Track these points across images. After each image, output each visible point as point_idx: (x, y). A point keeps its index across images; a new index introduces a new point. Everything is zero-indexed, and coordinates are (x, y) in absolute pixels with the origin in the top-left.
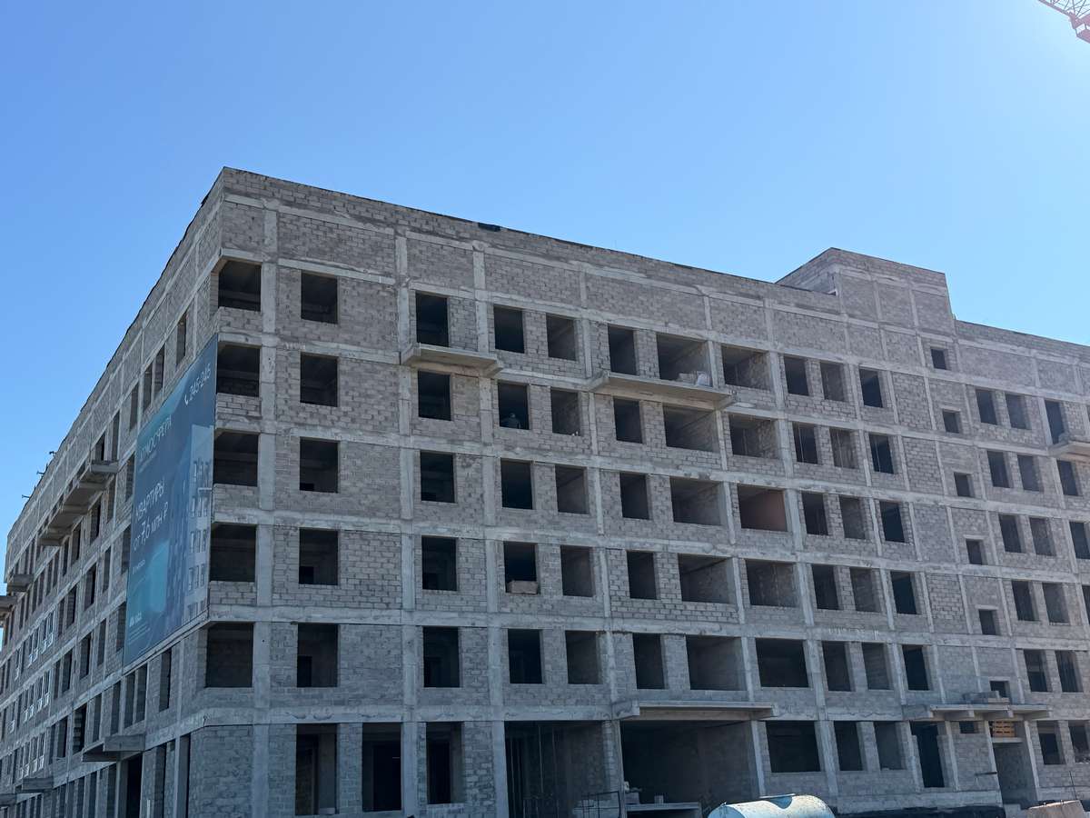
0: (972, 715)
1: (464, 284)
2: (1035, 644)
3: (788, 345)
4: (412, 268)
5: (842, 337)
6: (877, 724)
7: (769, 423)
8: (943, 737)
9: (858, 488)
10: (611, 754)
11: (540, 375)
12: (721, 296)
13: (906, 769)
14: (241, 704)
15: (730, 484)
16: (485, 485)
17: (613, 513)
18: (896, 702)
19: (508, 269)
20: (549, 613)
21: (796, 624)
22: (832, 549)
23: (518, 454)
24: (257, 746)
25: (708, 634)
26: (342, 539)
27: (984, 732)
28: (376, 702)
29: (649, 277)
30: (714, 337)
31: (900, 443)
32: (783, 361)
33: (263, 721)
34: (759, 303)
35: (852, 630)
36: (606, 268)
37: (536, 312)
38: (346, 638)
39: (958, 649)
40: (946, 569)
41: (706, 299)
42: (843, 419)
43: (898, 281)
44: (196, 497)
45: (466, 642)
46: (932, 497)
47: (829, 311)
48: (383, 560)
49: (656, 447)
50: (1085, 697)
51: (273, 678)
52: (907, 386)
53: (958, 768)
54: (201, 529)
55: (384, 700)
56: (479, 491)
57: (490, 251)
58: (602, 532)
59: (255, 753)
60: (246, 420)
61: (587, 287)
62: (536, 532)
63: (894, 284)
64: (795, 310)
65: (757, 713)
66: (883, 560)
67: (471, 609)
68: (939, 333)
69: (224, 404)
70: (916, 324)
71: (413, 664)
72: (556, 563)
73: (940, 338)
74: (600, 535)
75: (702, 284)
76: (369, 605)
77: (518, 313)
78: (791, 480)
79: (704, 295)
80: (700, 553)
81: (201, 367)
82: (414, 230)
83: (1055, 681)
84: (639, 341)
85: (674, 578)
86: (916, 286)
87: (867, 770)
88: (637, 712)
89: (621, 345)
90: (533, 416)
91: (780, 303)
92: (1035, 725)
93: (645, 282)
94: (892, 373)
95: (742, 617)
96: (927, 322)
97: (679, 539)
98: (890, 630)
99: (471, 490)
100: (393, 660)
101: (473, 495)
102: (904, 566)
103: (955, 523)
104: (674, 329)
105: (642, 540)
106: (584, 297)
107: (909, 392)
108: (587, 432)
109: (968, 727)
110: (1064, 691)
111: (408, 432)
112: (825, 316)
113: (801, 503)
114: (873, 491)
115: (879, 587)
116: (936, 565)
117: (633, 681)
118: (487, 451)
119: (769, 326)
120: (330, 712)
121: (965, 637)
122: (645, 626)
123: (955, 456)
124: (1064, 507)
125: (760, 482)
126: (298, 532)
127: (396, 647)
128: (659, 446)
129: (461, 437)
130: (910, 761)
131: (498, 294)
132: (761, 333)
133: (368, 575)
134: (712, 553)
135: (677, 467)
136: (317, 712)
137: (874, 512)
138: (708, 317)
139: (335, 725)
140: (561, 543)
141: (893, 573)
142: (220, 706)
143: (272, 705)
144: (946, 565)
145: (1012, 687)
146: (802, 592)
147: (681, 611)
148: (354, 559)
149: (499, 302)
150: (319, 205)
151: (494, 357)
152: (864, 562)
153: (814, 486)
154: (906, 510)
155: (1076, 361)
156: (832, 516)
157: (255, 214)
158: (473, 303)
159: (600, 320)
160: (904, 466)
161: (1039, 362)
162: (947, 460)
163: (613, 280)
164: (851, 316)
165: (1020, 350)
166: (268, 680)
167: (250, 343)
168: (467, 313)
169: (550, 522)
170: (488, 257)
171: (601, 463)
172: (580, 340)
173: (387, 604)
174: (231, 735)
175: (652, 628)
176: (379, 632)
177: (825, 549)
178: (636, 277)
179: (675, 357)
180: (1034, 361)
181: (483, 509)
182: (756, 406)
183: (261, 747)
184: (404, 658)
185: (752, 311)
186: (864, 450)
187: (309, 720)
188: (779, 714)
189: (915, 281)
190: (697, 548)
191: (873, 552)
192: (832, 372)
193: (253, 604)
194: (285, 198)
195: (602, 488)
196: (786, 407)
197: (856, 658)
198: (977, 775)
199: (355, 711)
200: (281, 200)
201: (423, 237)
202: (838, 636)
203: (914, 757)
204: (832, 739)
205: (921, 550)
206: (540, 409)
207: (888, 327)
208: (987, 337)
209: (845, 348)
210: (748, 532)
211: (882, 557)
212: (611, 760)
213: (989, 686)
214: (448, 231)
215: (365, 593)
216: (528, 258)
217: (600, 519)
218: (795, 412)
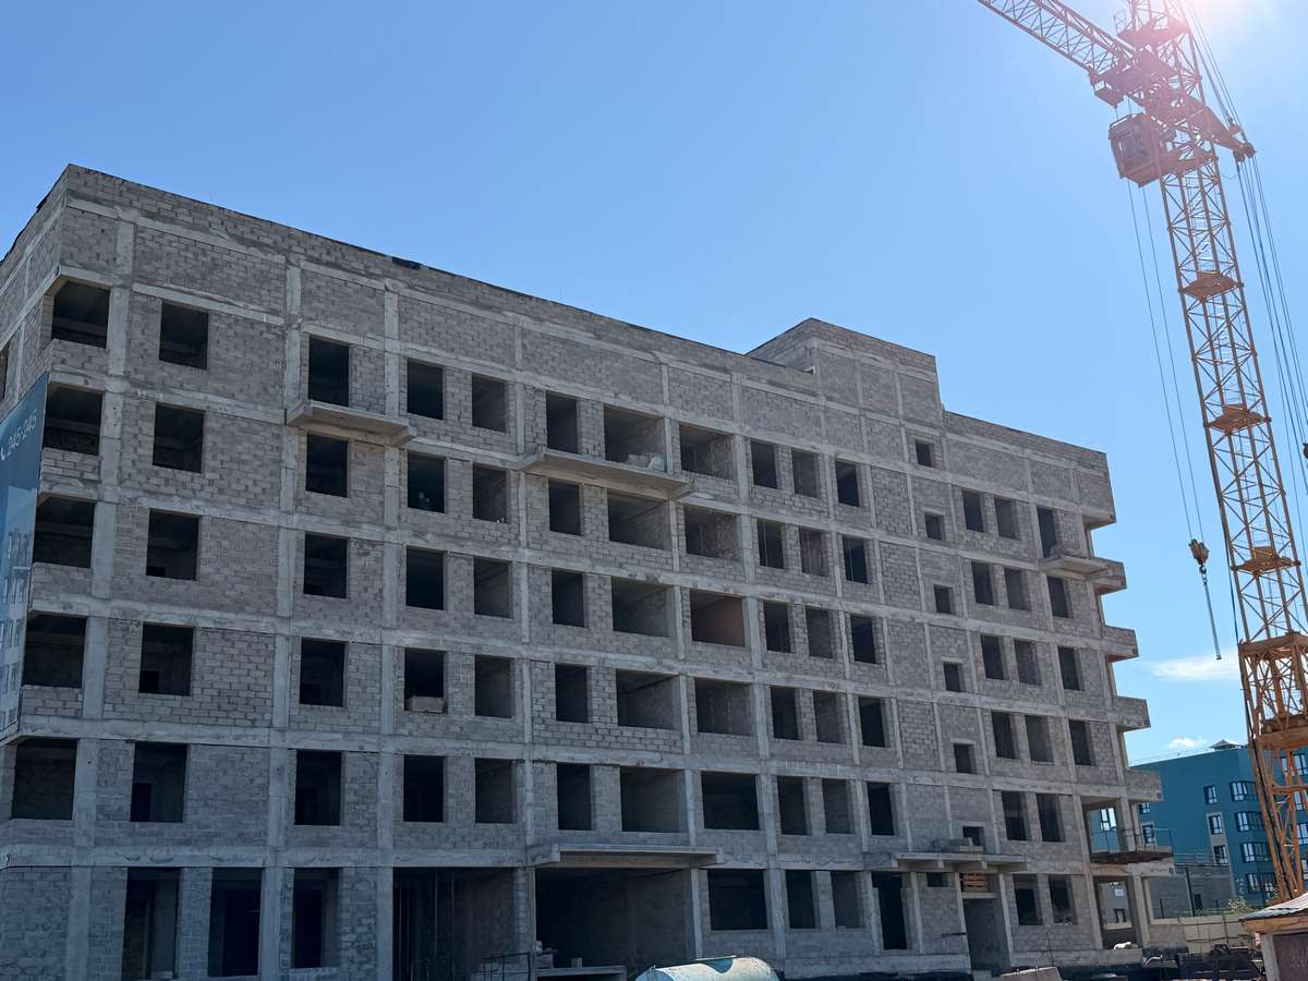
0: (941, 865)
1: (371, 330)
2: (1015, 785)
3: (756, 428)
4: (306, 307)
5: (818, 423)
6: (834, 873)
7: (731, 518)
8: (908, 890)
9: (827, 599)
10: (522, 908)
11: (462, 448)
12: (681, 366)
13: (864, 927)
14: (55, 841)
15: (682, 589)
16: (386, 578)
17: (541, 617)
18: (857, 849)
19: (428, 316)
20: (458, 737)
21: (749, 755)
22: (795, 669)
23: (430, 542)
24: (75, 892)
25: (646, 765)
26: (199, 639)
27: (954, 885)
28: (231, 843)
29: (599, 337)
30: (671, 414)
31: (877, 548)
32: (749, 446)
33: (84, 863)
34: (726, 377)
35: (812, 764)
36: (547, 324)
37: (460, 371)
38: (195, 760)
39: (929, 788)
40: (920, 695)
41: (664, 368)
42: (815, 518)
43: (884, 363)
44: (9, 578)
45: (350, 770)
46: (909, 612)
47: (804, 392)
48: (250, 666)
49: (597, 541)
50: (1067, 848)
51: (100, 809)
52: (887, 483)
53: (924, 927)
54: (15, 619)
55: (244, 839)
56: (377, 584)
57: (407, 292)
58: (526, 640)
59: (73, 902)
60: (81, 485)
61: (523, 345)
62: (446, 637)
63: (877, 364)
64: (766, 387)
65: (698, 860)
66: (850, 682)
67: (360, 729)
68: (925, 424)
69: (52, 462)
70: (901, 412)
71: (281, 796)
72: (469, 676)
73: (926, 430)
74: (524, 643)
75: (660, 351)
76: (230, 722)
77: (437, 372)
78: (751, 585)
79: (661, 363)
80: (643, 669)
81: (24, 416)
82: (311, 259)
83: (1035, 828)
84: (583, 414)
85: (610, 698)
86: (902, 369)
87: (820, 927)
88: (556, 857)
89: (561, 416)
90: (450, 496)
91: (749, 379)
92: (1011, 878)
93: (593, 343)
94: (872, 468)
95: (687, 745)
96: (912, 411)
97: (618, 651)
98: (853, 765)
99: (366, 583)
100: (257, 790)
101: (369, 590)
102: (873, 691)
103: (932, 643)
104: (625, 402)
105: (574, 652)
106: (519, 356)
107: (890, 491)
108: (513, 519)
109: (936, 880)
110: (1044, 840)
111: (291, 508)
112: (799, 397)
113: (762, 614)
114: (844, 603)
115: (845, 714)
116: (909, 690)
117: (555, 820)
118: (391, 537)
119: (736, 404)
120: (172, 854)
121: (938, 775)
122: (572, 755)
123: (936, 566)
124: (1053, 629)
125: (716, 587)
126: (141, 628)
127: (261, 775)
128: (601, 539)
129: (358, 518)
130: (869, 917)
131: (414, 347)
132: (727, 412)
133: (230, 684)
134: (656, 670)
135: (621, 566)
136: (153, 855)
137: (843, 628)
138: (665, 387)
139: (178, 870)
140: (476, 652)
141: (862, 699)
142: (28, 842)
143: (97, 844)
144: (921, 691)
145: (987, 833)
146: (758, 719)
147: (617, 737)
148: (213, 663)
149: (414, 356)
150: (190, 220)
151: (405, 422)
152: (831, 685)
153: (778, 594)
154: (878, 626)
155: (1073, 465)
156: (796, 630)
157: (105, 226)
158: (381, 356)
159: (537, 385)
160: (880, 575)
161: (1033, 464)
162: (928, 570)
163: (556, 339)
164: (829, 399)
165: (1013, 449)
166: (94, 812)
167: (90, 386)
168: (372, 366)
169: (464, 626)
170: (403, 299)
171: (530, 557)
172: (511, 408)
173: (253, 721)
174: (41, 878)
175: (582, 757)
176: (240, 756)
177: (786, 669)
178: (583, 337)
179: (625, 434)
180: (1027, 462)
181: (381, 607)
182: (716, 498)
183: (80, 894)
184: (271, 788)
185: (717, 386)
186: (836, 554)
187: (145, 862)
188: (725, 861)
189: (901, 362)
190: (639, 662)
191: (840, 674)
192: (804, 462)
193: (78, 716)
194: (148, 208)
195: (529, 587)
196: (751, 502)
197: (815, 797)
198: (944, 935)
199: (205, 852)
200: (141, 210)
201: (323, 270)
202: (796, 770)
203: (874, 915)
204: (782, 893)
205: (894, 673)
206: (459, 490)
207: (869, 415)
208: (978, 433)
209: (819, 434)
210: (700, 646)
211: (850, 679)
212: (522, 915)
213: (961, 832)
214: (355, 265)
215: (225, 706)
216: (453, 304)
217: (525, 624)
218: (761, 507)
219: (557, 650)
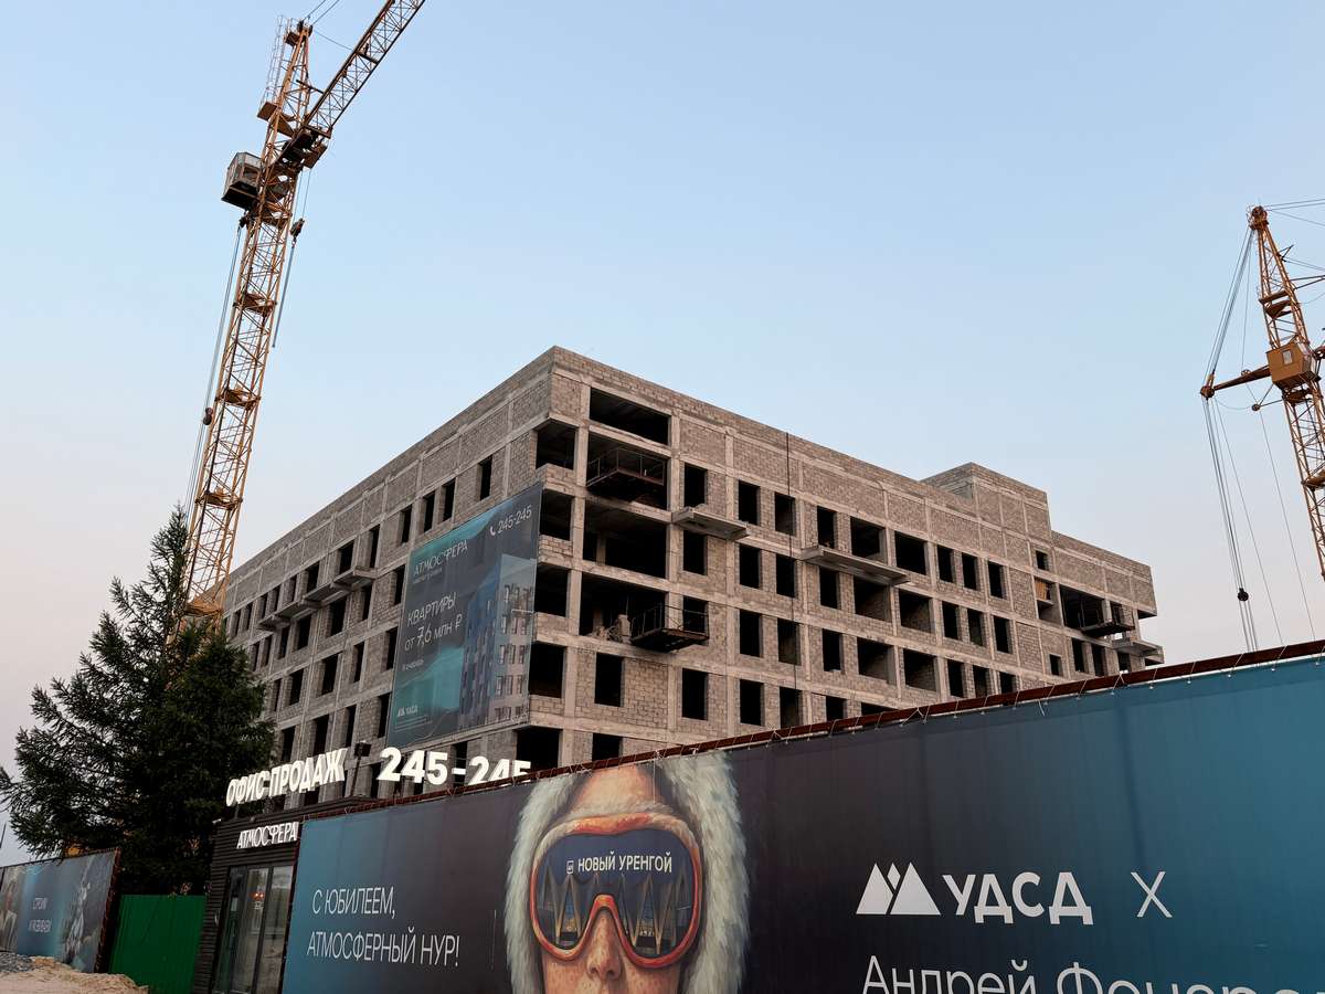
1: (718, 461)
3: (940, 538)
4: (683, 444)
5: (977, 537)
7: (927, 600)
9: (985, 661)
11: (769, 543)
12: (895, 492)
15: (899, 648)
16: (728, 630)
17: (817, 663)
19: (750, 452)
23: (752, 607)
26: (625, 665)
29: (847, 470)
30: (891, 525)
31: (1014, 626)
32: (937, 550)
34: (921, 501)
36: (816, 460)
37: (768, 490)
38: (625, 748)
41: (885, 493)
42: (977, 603)
43: (1016, 496)
44: (507, 616)
46: (1035, 673)
47: (969, 514)
48: (654, 686)
49: (848, 612)
52: (1019, 580)
54: (518, 646)
56: (724, 635)
57: (737, 436)
58: (808, 678)
60: (562, 558)
61: (804, 474)
62: (763, 674)
63: (1012, 496)
64: (945, 510)
67: (716, 734)
68: (1042, 540)
69: (546, 542)
70: (1027, 531)
72: (777, 701)
73: (1043, 544)
74: (807, 681)
75: (883, 481)
76: (644, 723)
77: (755, 490)
78: (940, 648)
79: (883, 490)
80: (876, 702)
81: (516, 508)
82: (685, 412)
84: (839, 522)
86: (1026, 500)
90: (763, 578)
91: (936, 504)
93: (844, 474)
94: (1010, 569)
96: (1035, 531)
97: (862, 689)
99: (718, 633)
101: (720, 638)
104: (863, 516)
105: (836, 688)
106: (801, 482)
107: (1021, 586)
108: (800, 594)
111: (675, 580)
112: (964, 516)
113: (947, 669)
114: (996, 664)
118: (731, 602)
119: (928, 521)
123: (1050, 641)
125: (918, 647)
126: (596, 655)
128: (850, 612)
129: (713, 588)
131: (742, 473)
132: (923, 526)
133: (644, 697)
134: (885, 703)
135: (862, 631)
137: (996, 681)
138: (886, 507)
140: (780, 684)
149: (743, 479)
153: (955, 655)
155: (1131, 574)
156: (967, 681)
157: (575, 387)
158: (724, 477)
159: (812, 502)
160: (1017, 648)
161: (1107, 571)
162: (1045, 644)
163: (822, 470)
164: (984, 519)
165: (1095, 561)
168: (719, 485)
169: (773, 667)
170: (736, 441)
171: (810, 621)
173: (657, 723)
178: (838, 470)
179: (866, 538)
181: (726, 650)
182: (917, 586)
185: (916, 507)
186: (990, 629)
189: (1026, 496)
192: (969, 562)
193: (561, 714)
195: (810, 642)
196: (938, 590)
200: (593, 376)
201: (691, 419)
206: (768, 570)
207: (1008, 532)
208: (1073, 548)
209: (978, 544)
210: (910, 689)
214: (709, 417)
215: (642, 713)
216: (764, 445)
217: (808, 668)
218: (944, 593)
219: (827, 686)
